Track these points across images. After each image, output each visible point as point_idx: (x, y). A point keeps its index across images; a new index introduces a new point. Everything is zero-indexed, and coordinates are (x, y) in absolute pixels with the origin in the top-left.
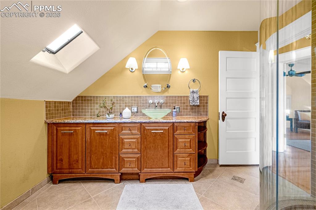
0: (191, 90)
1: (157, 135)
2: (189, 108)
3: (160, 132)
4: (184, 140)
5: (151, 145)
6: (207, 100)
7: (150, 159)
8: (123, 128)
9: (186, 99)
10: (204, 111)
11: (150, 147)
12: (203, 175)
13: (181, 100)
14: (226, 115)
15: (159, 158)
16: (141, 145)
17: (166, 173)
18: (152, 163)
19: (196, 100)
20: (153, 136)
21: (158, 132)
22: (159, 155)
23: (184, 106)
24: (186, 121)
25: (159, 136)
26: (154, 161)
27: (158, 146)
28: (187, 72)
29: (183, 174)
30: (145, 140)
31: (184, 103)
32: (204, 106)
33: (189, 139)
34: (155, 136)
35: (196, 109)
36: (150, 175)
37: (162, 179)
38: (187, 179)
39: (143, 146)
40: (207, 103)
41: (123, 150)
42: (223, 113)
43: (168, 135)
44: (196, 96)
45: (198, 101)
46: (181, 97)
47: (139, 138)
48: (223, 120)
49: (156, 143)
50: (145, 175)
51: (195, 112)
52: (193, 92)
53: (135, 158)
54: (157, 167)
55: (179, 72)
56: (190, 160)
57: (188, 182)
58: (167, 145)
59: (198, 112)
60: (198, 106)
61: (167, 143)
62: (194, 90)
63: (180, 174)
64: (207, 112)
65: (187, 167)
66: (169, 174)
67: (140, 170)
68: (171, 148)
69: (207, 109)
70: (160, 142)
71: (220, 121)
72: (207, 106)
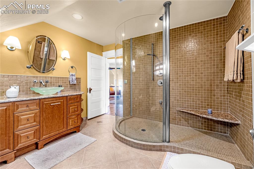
0: (71, 74)
1: (55, 107)
2: (69, 86)
3: (57, 104)
4: (74, 107)
5: (50, 116)
6: (80, 81)
7: (49, 126)
8: (19, 106)
9: (67, 80)
10: (78, 88)
11: (49, 117)
12: (82, 127)
13: (63, 80)
14: (92, 89)
15: (56, 124)
16: (40, 117)
17: (61, 133)
18: (50, 129)
19: (74, 80)
20: (51, 108)
21: (55, 105)
22: (56, 122)
23: (65, 85)
24: (75, 94)
25: (56, 107)
26: (52, 127)
27: (55, 115)
28: (67, 60)
29: (73, 130)
30: (44, 113)
31: (65, 83)
32: (78, 84)
33: (76, 105)
34: (53, 108)
35: (73, 86)
36: (49, 140)
37: (57, 139)
38: (76, 132)
39: (41, 118)
40: (80, 83)
41: (19, 127)
42: (90, 88)
43: (63, 105)
44: (74, 78)
45: (76, 81)
46: (63, 78)
47: (38, 112)
48: (90, 92)
49: (54, 113)
50: (44, 141)
51: (73, 89)
52: (72, 75)
53: (33, 130)
54: (55, 131)
55: (62, 60)
56: (78, 119)
57: (76, 133)
58: (62, 113)
59: (75, 88)
60: (75, 84)
61: (62, 111)
62: (73, 74)
63: (71, 130)
64: (80, 88)
65: (76, 123)
66: (64, 133)
67: (39, 139)
68: (65, 114)
69: (80, 86)
70: (57, 111)
71: (88, 93)
72: (80, 84)
